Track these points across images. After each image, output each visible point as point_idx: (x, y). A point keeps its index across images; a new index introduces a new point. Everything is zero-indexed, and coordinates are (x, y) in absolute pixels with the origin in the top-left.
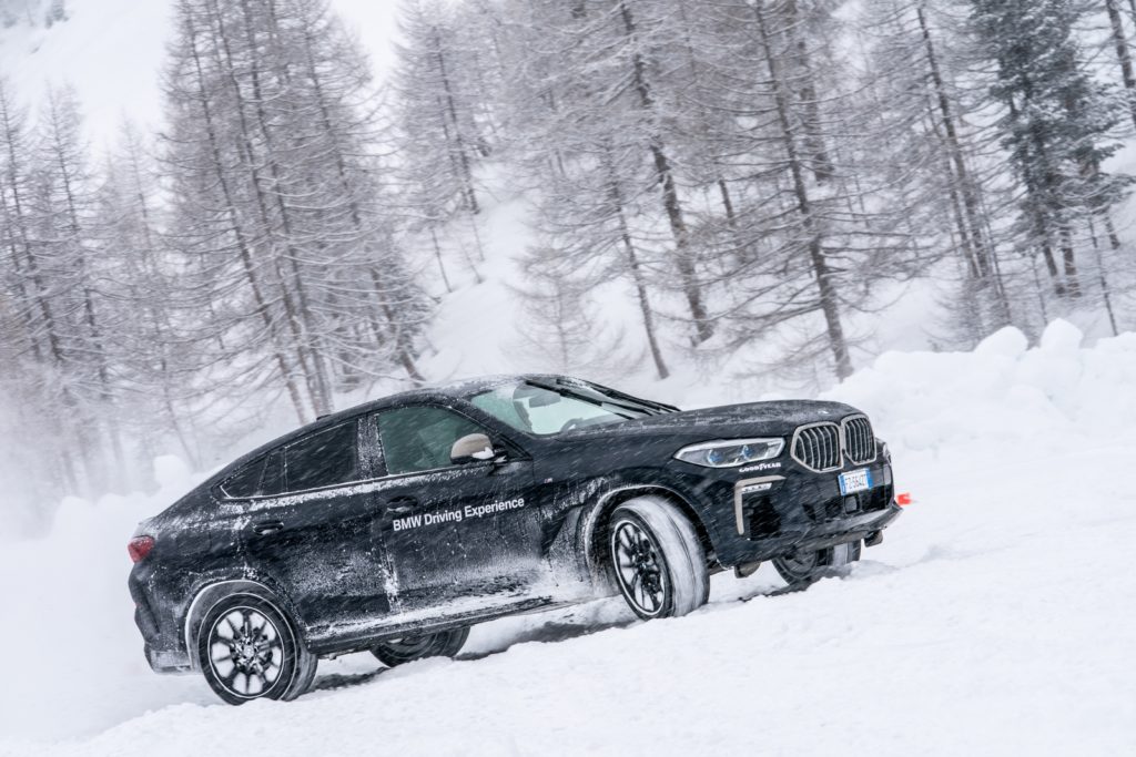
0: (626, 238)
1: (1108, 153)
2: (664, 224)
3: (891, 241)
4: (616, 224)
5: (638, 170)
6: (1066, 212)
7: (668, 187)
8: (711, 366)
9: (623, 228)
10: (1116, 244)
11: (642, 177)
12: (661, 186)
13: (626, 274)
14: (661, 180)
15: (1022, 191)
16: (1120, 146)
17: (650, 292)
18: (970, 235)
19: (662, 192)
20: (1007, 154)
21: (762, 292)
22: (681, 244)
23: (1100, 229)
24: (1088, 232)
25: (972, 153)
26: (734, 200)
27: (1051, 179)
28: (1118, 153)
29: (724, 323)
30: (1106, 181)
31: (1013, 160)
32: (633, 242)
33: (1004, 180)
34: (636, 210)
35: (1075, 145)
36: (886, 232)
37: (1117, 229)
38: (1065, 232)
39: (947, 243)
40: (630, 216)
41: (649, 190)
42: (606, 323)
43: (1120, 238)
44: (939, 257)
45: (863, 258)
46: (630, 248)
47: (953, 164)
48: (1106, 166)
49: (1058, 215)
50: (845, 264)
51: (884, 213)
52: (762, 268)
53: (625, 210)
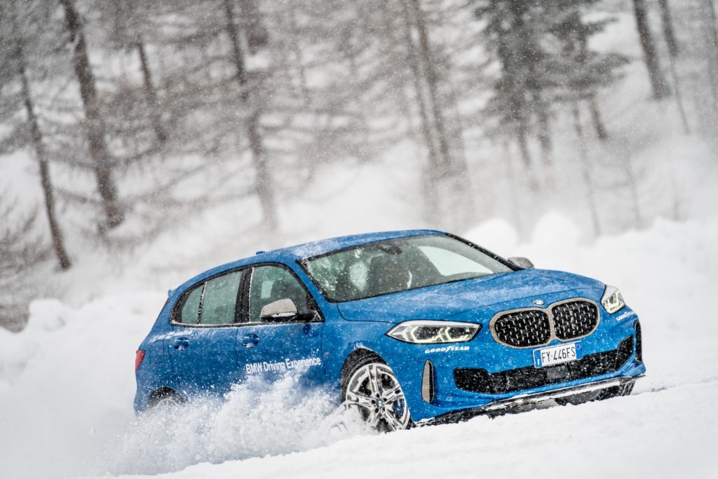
0: (29, 105)
1: (597, 27)
2: (73, 91)
3: (340, 121)
4: (17, 87)
5: (45, 27)
6: (545, 94)
7: (81, 47)
8: (125, 257)
9: (25, 93)
10: (602, 134)
11: (49, 36)
12: (71, 47)
13: (28, 147)
14: (72, 40)
15: (495, 69)
16: (613, 20)
17: (54, 169)
18: (431, 118)
19: (71, 55)
20: (481, 25)
21: (187, 173)
22: (92, 114)
23: (585, 117)
24: (572, 119)
25: (438, 23)
26: (153, 65)
27: (531, 56)
28: (610, 29)
29: (140, 207)
30: (596, 60)
31: (487, 31)
32: (36, 110)
33: (476, 54)
34: (42, 74)
35: (560, 17)
36: (333, 109)
37: (605, 118)
38: (544, 118)
39: (403, 126)
40: (33, 80)
41: (58, 50)
42: (16, 201)
43: (608, 127)
44: (394, 141)
45: (309, 139)
46: (32, 116)
47: (415, 35)
48: (596, 43)
49: (536, 98)
50: (287, 144)
51: (333, 88)
52: (190, 146)
53: (28, 73)
